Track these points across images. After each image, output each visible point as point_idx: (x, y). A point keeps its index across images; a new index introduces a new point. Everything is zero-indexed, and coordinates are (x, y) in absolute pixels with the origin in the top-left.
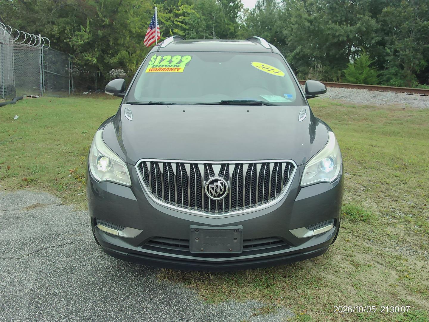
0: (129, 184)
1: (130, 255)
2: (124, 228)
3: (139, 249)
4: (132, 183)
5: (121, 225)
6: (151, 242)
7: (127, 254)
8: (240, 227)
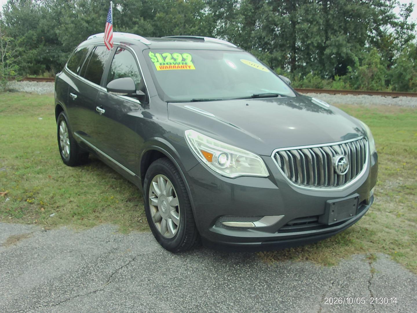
0: (267, 174)
1: (264, 243)
2: (260, 218)
3: (277, 235)
4: (269, 174)
5: (258, 217)
6: (287, 225)
7: (260, 243)
8: (356, 195)
